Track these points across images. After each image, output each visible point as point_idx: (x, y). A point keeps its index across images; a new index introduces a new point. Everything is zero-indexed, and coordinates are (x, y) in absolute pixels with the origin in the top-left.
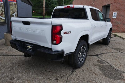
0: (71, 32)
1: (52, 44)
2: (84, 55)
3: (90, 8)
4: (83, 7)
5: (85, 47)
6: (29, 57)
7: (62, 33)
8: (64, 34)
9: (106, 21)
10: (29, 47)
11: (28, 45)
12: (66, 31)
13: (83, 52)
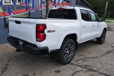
0: (55, 31)
1: (37, 41)
2: (72, 53)
3: (80, 9)
4: (74, 8)
5: (73, 46)
6: (20, 52)
7: (46, 31)
8: (48, 32)
9: (99, 22)
10: (21, 43)
11: (20, 41)
12: (50, 30)
13: (71, 51)
